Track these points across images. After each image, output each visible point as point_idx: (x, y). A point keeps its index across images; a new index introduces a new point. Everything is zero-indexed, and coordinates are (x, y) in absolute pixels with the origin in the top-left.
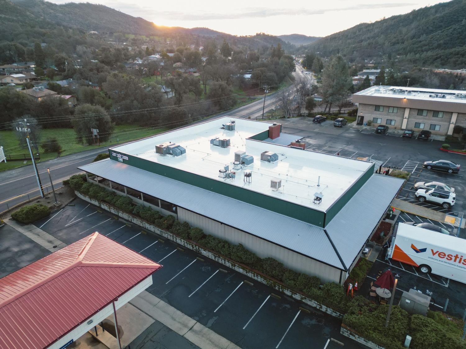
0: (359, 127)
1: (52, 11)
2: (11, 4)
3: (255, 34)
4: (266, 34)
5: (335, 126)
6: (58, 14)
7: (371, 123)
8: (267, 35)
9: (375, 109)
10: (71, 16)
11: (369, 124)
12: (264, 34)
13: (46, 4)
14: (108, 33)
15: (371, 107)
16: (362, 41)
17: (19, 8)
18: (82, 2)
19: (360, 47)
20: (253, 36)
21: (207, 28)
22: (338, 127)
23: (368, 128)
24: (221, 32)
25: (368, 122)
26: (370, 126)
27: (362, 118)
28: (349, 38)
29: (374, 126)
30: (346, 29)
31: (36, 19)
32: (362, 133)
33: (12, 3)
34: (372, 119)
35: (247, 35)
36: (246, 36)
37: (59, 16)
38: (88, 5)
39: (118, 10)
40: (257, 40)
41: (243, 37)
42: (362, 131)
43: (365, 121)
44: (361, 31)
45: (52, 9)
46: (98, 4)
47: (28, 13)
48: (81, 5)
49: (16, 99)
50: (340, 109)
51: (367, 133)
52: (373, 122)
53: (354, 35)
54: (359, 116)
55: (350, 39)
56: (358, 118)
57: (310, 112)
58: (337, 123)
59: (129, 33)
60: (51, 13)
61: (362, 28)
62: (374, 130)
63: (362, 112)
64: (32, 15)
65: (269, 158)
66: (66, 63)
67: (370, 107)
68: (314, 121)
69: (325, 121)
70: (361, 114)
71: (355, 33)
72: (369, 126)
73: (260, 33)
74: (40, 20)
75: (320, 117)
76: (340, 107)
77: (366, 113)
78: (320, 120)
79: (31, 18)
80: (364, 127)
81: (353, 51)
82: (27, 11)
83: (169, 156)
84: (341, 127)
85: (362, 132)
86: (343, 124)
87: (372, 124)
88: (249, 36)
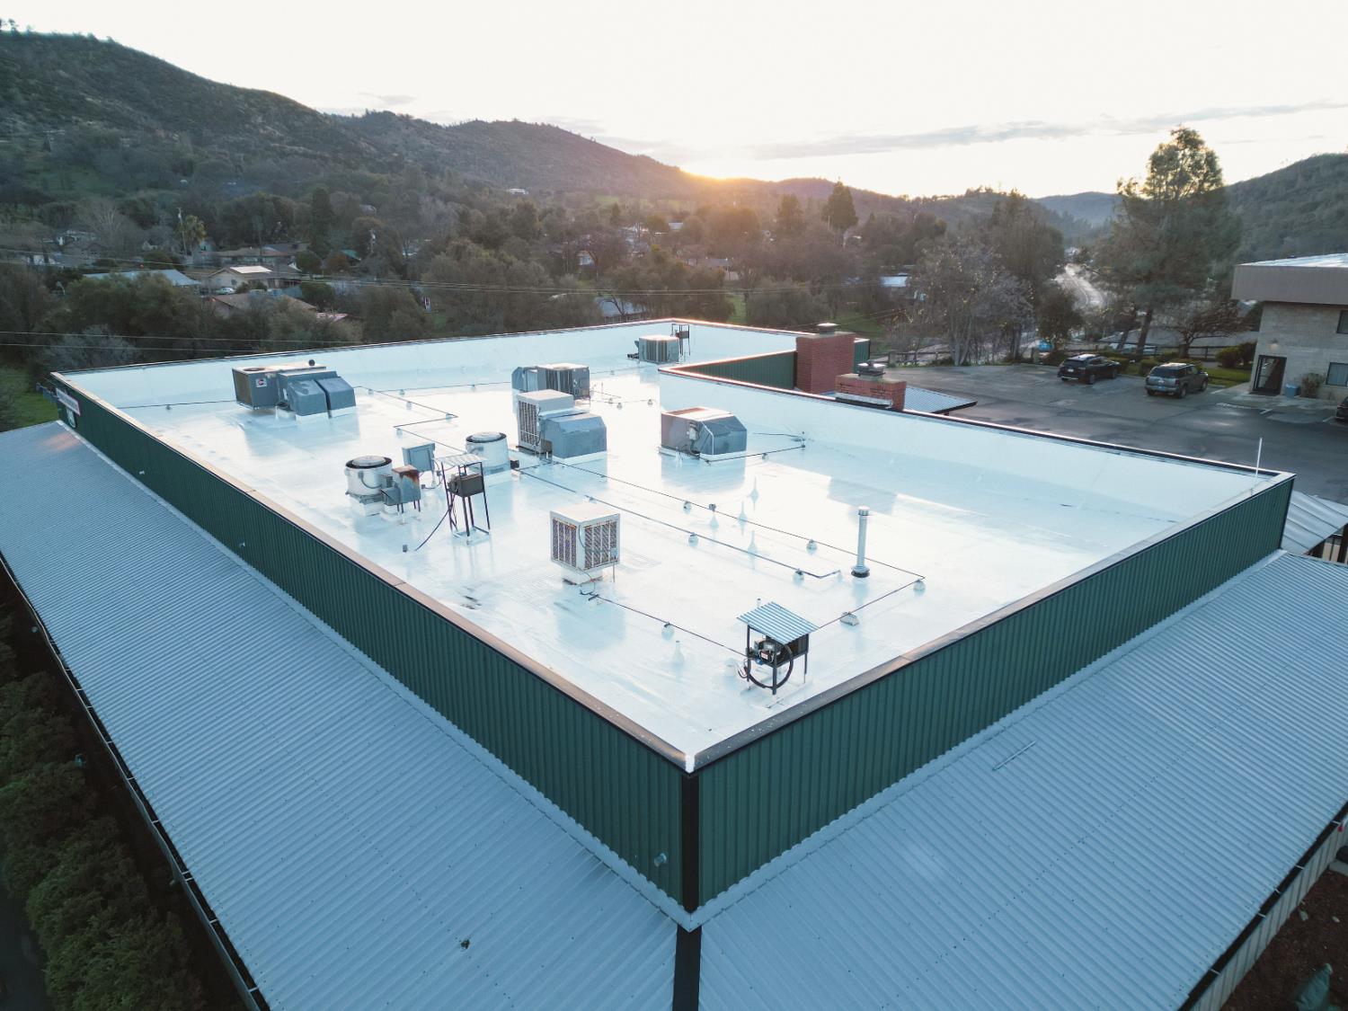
0: (1262, 399)
1: (426, 143)
2: (328, 122)
3: (963, 193)
4: (996, 190)
5: (1151, 393)
6: (440, 150)
7: (1317, 387)
8: (1000, 194)
9: (1336, 324)
10: (469, 154)
11: (1310, 388)
12: (989, 191)
13: (415, 124)
14: (553, 192)
15: (1319, 317)
16: (1315, 206)
17: (343, 131)
18: (502, 119)
19: (1309, 223)
20: (956, 196)
21: (823, 178)
22: (1165, 395)
23: (1303, 403)
24: (863, 189)
25: (1305, 381)
26: (1315, 397)
27: (1280, 363)
28: (1268, 200)
29: (1331, 396)
30: (1260, 174)
31: (380, 157)
32: (1269, 420)
33: (331, 122)
34: (1322, 370)
35: (939, 194)
36: (935, 197)
37: (440, 153)
38: (516, 125)
39: (589, 138)
40: (967, 207)
41: (925, 200)
42: (1270, 413)
43: (1291, 378)
44: (1313, 178)
45: (426, 138)
46: (539, 123)
47: (363, 144)
48: (498, 127)
49: (153, 304)
50: (1187, 340)
51: (1295, 422)
52: (1328, 380)
53: (1287, 189)
54: (1262, 357)
55: (1274, 202)
56: (1260, 365)
57: (1056, 349)
58: (1161, 381)
59: (605, 193)
60: (422, 147)
61: (1318, 169)
62: (1333, 411)
63: (1275, 342)
64: (373, 149)
65: (692, 434)
66: (374, 237)
67: (1315, 319)
68: (1063, 372)
69: (1111, 378)
70: (1274, 349)
71: (1291, 184)
72: (1307, 396)
73: (978, 190)
74: (390, 160)
75: (1088, 358)
76: (1185, 333)
77: (1295, 344)
78: (1088, 372)
79: (368, 156)
80: (1284, 402)
81: (1282, 237)
82: (362, 139)
83: (279, 413)
84: (1177, 396)
85: (1270, 417)
86: (1186, 385)
87: (1324, 389)
88: (944, 198)
